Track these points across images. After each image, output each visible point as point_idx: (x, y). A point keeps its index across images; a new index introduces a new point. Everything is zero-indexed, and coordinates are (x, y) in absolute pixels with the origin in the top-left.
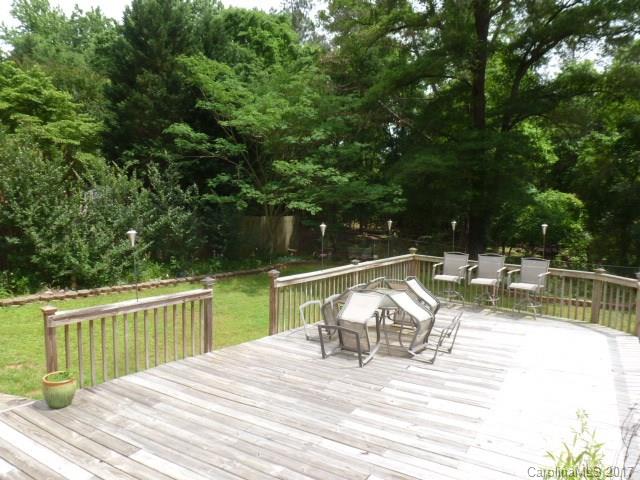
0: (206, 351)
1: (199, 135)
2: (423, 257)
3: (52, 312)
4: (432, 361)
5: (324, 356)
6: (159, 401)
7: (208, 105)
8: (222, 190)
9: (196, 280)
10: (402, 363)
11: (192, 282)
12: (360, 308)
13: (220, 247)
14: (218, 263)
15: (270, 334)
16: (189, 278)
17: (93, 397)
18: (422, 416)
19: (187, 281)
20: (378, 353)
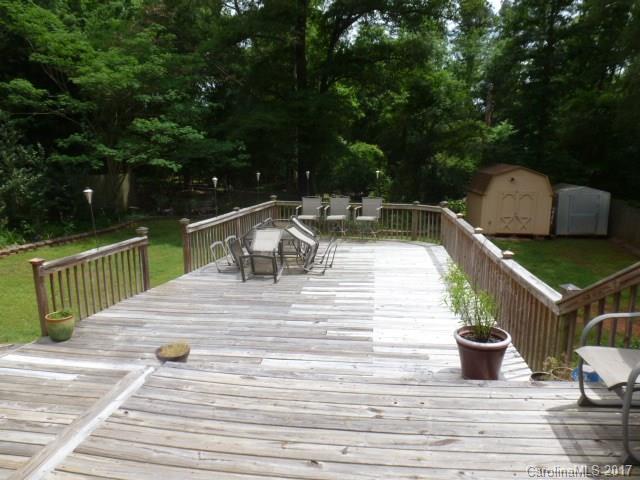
0: (146, 290)
1: (40, 91)
2: (283, 203)
3: (40, 263)
4: (323, 273)
5: (244, 280)
6: (145, 323)
7: (42, 58)
8: (75, 149)
9: (55, 243)
10: (303, 278)
11: (51, 245)
12: (266, 240)
13: (68, 208)
14: (71, 225)
15: (186, 272)
16: (48, 242)
17: (85, 330)
18: (337, 301)
19: (46, 244)
20: (283, 274)
